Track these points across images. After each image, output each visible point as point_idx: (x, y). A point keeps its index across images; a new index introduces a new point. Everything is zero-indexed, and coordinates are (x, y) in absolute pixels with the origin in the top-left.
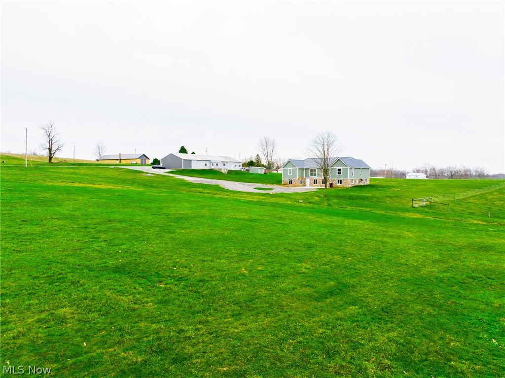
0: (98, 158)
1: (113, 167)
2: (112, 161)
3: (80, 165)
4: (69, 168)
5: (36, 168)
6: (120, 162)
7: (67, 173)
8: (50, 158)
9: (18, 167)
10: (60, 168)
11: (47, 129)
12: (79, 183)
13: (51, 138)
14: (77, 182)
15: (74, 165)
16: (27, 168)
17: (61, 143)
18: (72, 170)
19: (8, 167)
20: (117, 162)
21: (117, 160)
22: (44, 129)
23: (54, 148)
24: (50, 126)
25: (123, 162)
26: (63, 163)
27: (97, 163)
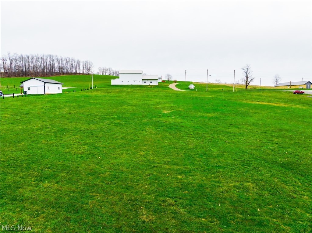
0: (275, 85)
1: (285, 91)
2: (285, 87)
3: (264, 90)
4: (257, 92)
5: (239, 92)
6: (291, 88)
7: (256, 95)
8: (247, 86)
9: (230, 92)
10: (252, 92)
11: (245, 69)
12: (262, 102)
13: (247, 74)
14: (262, 101)
15: (260, 90)
16: (234, 92)
17: (253, 77)
18: (258, 93)
19: (225, 92)
20: (289, 87)
21: (289, 86)
22: (244, 69)
23: (249, 80)
24: (247, 67)
25: (292, 87)
26: (254, 89)
27: (275, 88)
